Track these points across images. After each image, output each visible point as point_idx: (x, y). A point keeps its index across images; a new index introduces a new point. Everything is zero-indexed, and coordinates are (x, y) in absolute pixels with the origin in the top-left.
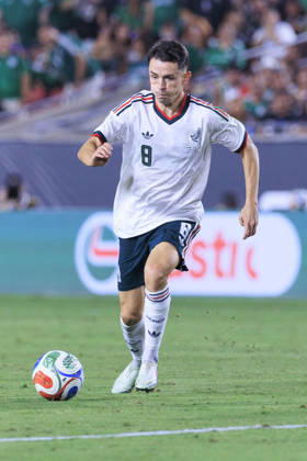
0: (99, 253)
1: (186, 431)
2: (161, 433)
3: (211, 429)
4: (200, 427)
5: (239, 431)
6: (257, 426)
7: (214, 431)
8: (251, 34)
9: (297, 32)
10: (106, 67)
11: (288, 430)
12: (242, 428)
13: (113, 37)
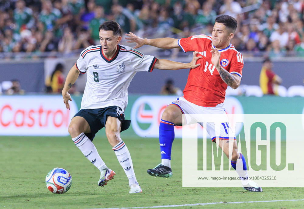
0: (143, 117)
1: (186, 205)
2: (173, 206)
3: (198, 204)
4: (192, 203)
5: (212, 205)
6: (221, 202)
7: (200, 205)
8: (219, 8)
9: (242, 7)
10: (146, 24)
11: (236, 204)
12: (214, 203)
13: (150, 9)
